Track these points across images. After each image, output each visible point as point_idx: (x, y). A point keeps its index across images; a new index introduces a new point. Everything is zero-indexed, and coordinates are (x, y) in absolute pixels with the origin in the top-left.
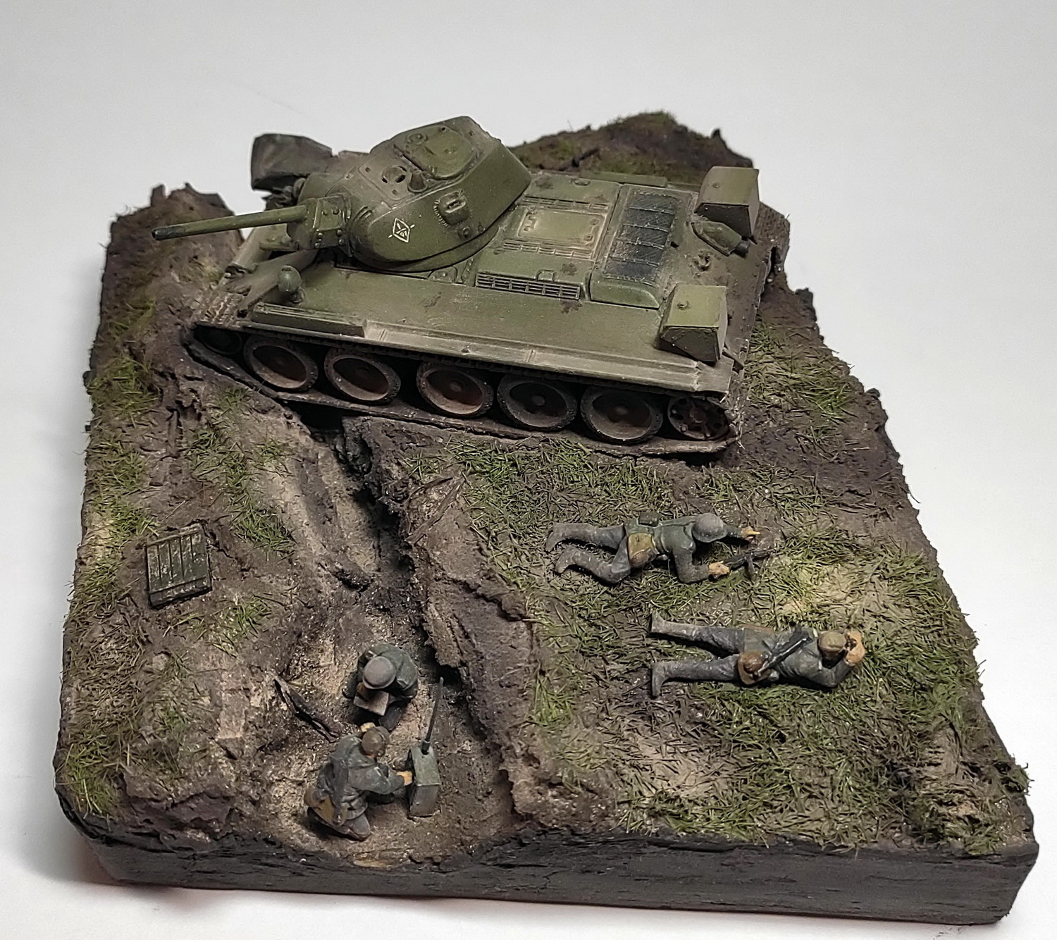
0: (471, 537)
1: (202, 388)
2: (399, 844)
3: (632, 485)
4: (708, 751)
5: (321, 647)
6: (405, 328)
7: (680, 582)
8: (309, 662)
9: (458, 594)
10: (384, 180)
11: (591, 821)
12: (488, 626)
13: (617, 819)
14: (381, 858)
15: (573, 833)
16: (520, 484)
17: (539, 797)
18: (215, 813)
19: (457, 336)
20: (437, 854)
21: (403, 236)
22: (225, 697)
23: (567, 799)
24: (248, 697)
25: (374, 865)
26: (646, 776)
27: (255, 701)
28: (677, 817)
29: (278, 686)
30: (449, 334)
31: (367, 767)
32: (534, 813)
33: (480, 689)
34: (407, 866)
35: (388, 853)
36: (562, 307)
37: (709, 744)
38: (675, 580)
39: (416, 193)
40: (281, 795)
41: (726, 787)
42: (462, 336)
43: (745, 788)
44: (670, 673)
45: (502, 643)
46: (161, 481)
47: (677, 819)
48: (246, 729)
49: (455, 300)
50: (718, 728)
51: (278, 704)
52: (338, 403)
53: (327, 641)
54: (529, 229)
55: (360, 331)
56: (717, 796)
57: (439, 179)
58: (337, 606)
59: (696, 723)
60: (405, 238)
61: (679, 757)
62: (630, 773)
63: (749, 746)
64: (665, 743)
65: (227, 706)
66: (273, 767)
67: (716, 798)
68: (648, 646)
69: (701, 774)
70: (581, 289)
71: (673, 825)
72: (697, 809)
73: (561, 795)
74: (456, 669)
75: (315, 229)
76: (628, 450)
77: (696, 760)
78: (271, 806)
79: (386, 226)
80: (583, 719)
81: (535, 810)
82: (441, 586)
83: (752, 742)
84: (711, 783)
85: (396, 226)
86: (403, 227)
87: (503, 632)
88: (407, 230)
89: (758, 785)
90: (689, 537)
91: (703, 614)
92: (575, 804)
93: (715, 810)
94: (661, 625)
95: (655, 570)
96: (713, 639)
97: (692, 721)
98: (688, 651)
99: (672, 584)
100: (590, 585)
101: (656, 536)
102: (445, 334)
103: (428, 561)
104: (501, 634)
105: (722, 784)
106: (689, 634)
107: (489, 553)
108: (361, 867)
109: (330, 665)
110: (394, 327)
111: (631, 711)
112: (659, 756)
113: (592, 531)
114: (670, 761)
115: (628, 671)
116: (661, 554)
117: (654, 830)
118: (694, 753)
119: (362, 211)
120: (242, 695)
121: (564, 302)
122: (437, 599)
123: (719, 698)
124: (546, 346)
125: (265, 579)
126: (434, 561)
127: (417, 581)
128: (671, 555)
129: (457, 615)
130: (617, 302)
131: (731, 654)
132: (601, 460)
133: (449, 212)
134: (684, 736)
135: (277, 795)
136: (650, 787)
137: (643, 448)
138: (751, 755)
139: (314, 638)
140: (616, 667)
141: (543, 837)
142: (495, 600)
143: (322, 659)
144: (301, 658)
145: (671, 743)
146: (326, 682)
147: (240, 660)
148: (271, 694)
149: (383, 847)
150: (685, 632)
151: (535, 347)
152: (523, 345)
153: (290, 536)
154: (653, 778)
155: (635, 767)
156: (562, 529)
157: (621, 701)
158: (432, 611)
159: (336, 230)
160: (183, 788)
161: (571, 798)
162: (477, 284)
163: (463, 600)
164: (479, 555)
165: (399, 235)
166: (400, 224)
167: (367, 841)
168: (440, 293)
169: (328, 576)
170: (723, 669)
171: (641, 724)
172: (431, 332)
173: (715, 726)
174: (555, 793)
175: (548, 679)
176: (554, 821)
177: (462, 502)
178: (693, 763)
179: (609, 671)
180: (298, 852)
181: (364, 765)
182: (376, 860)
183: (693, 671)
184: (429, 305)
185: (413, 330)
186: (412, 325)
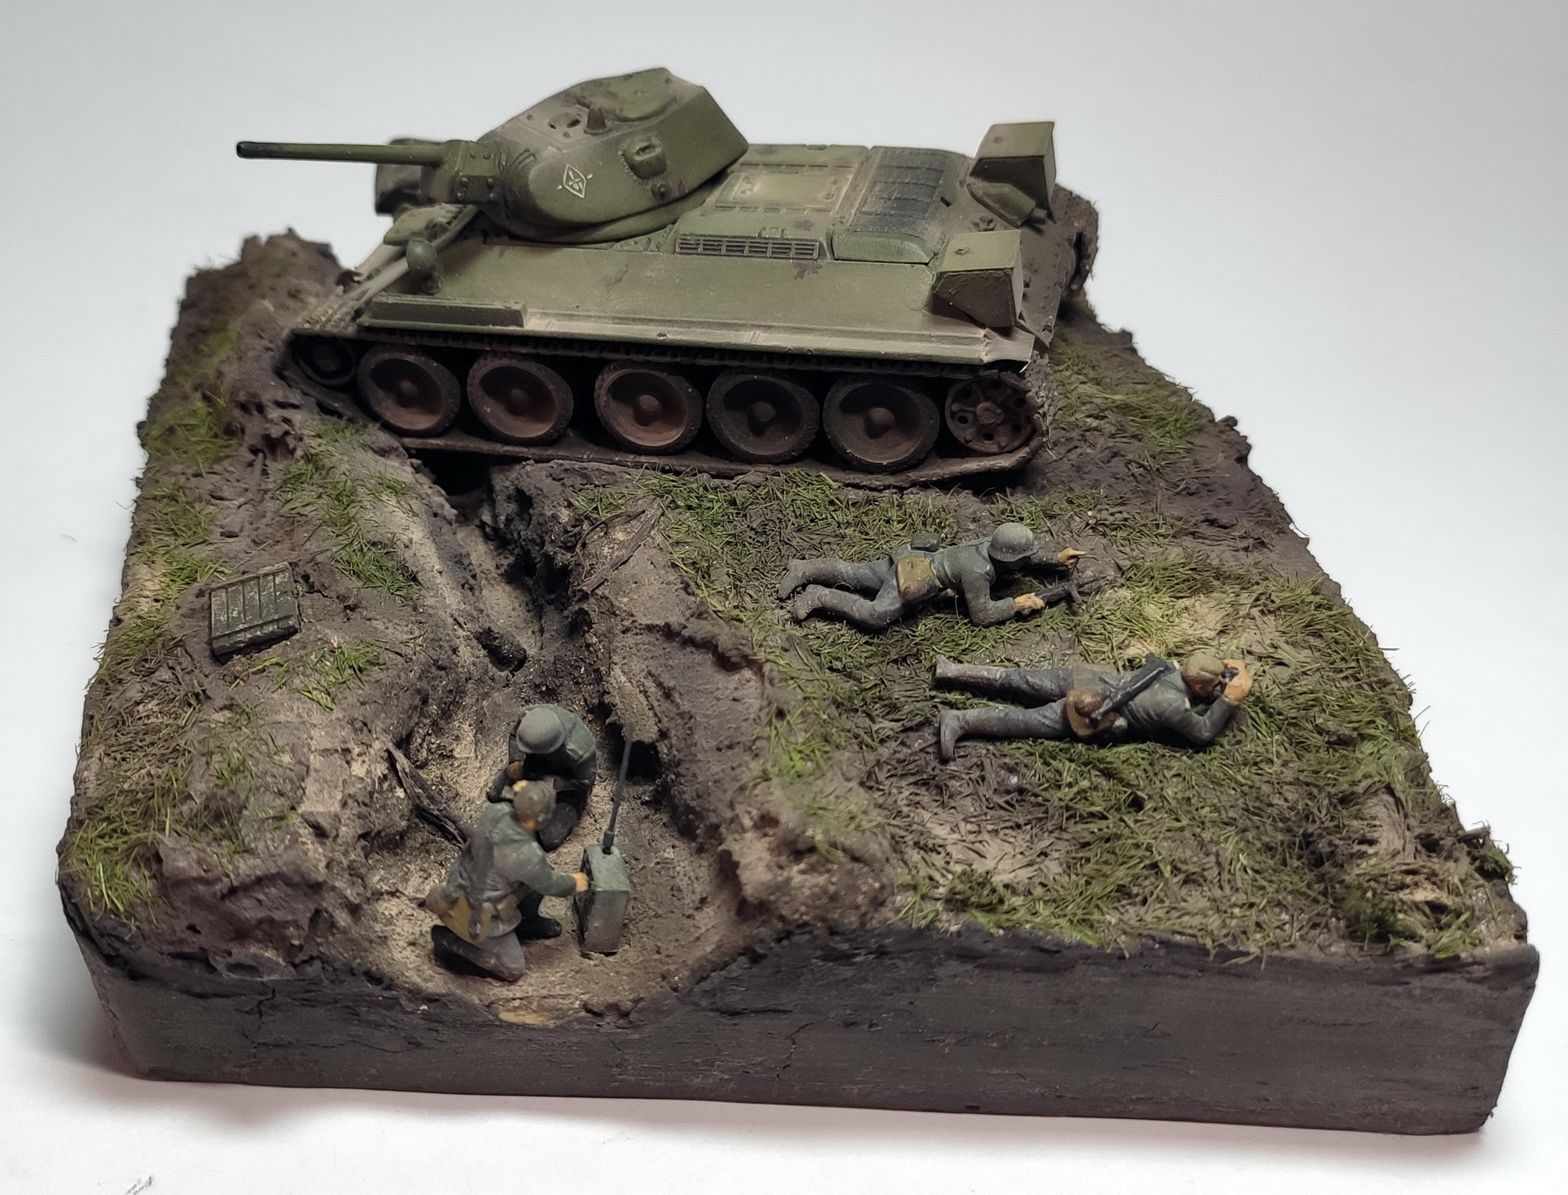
0: (672, 576)
1: (297, 417)
2: (570, 987)
3: (899, 522)
4: (1029, 827)
5: (456, 732)
6: (578, 316)
7: (973, 625)
8: (439, 745)
9: (654, 645)
10: (553, 127)
11: (857, 907)
12: (700, 681)
13: (898, 911)
14: (541, 1009)
15: (833, 932)
16: (741, 525)
17: (780, 872)
18: (293, 912)
19: (653, 320)
20: (625, 998)
21: (578, 189)
22: (315, 761)
23: (821, 874)
24: (348, 762)
25: (531, 1019)
26: (939, 860)
27: (358, 769)
28: (989, 908)
29: (391, 760)
30: (640, 319)
31: (520, 841)
32: (772, 898)
33: (689, 758)
34: (579, 1021)
35: (551, 1001)
36: (795, 272)
37: (1029, 817)
38: (965, 624)
39: (594, 134)
40: (394, 913)
41: (1060, 870)
42: (657, 321)
43: (1088, 869)
44: (967, 722)
45: (718, 700)
46: (236, 530)
47: (988, 911)
48: (344, 805)
49: (648, 274)
50: (1043, 793)
51: (392, 789)
52: (485, 447)
53: (466, 727)
54: (748, 193)
55: (516, 318)
56: (1045, 882)
57: (626, 120)
58: (480, 681)
59: (1008, 792)
60: (580, 191)
61: (986, 836)
62: (914, 856)
63: (1092, 815)
64: (963, 820)
65: (316, 771)
66: (382, 872)
67: (1044, 885)
68: (933, 698)
69: (1019, 857)
70: (821, 246)
71: (982, 919)
72: (1017, 901)
73: (812, 869)
74: (652, 746)
75: (458, 172)
76: (890, 480)
77: (1012, 840)
78: (378, 927)
79: (554, 174)
80: (841, 769)
81: (772, 894)
82: (630, 639)
83: (1093, 809)
84: (1036, 867)
85: (568, 175)
86: (576, 175)
87: (720, 686)
88: (582, 181)
89: (1106, 863)
90: (984, 558)
91: (1009, 660)
92: (834, 880)
93: (1045, 902)
94: (948, 669)
95: (937, 615)
96: (1027, 682)
97: (1002, 789)
98: (991, 703)
99: (963, 630)
100: (845, 633)
101: (936, 563)
102: (634, 320)
103: (612, 612)
104: (718, 689)
105: (1053, 867)
106: (991, 677)
107: (697, 591)
108: (511, 1025)
109: (468, 758)
110: (565, 315)
111: (912, 779)
112: (956, 836)
113: (845, 568)
114: (973, 843)
115: (906, 730)
116: (945, 588)
117: (954, 928)
118: (1007, 831)
119: (521, 154)
120: (337, 760)
121: (799, 265)
122: (624, 658)
123: (1041, 756)
124: (775, 324)
125: (379, 625)
126: (620, 608)
127: (595, 640)
128: (960, 590)
129: (653, 671)
130: (871, 259)
131: (1055, 701)
132: (853, 495)
133: (638, 158)
134: (991, 809)
135: (386, 913)
136: (944, 872)
137: (913, 475)
138: (1094, 827)
139: (446, 714)
140: (886, 726)
141: (785, 943)
142: (707, 645)
143: (458, 750)
144: (428, 738)
145: (973, 820)
146: (462, 781)
147: (338, 713)
148: (381, 769)
149: (544, 992)
150: (986, 674)
151: (759, 327)
152: (742, 325)
153: (415, 579)
154: (948, 863)
155: (921, 848)
156: (800, 568)
157: (896, 769)
158: (618, 677)
159: (486, 178)
160: (246, 867)
161: (828, 871)
162: (678, 250)
163: (661, 652)
164: (683, 595)
165: (571, 187)
166: (574, 172)
167: (521, 983)
168: (628, 266)
169: (468, 638)
170: (1045, 717)
171: (926, 797)
172: (615, 318)
173: (1037, 790)
174: (802, 866)
175: (788, 722)
176: (803, 909)
177: (659, 539)
178: (1006, 844)
179: (876, 732)
180: (416, 995)
181: (517, 837)
182: (535, 1012)
183: (1000, 719)
184: (613, 283)
185: (591, 317)
186: (589, 311)
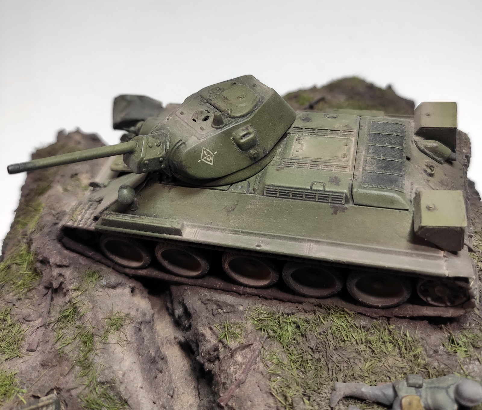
6: (212, 228)
10: (194, 120)
19: (252, 233)
21: (209, 160)
30: (246, 232)
36: (332, 211)
39: (217, 128)
42: (255, 234)
49: (249, 206)
52: (167, 277)
54: (300, 151)
55: (178, 232)
57: (234, 117)
60: (210, 161)
70: (346, 196)
75: (143, 158)
76: (382, 312)
79: (195, 153)
85: (204, 154)
86: (209, 153)
88: (212, 156)
90: (452, 399)
101: (423, 398)
102: (242, 232)
110: (204, 227)
119: (177, 143)
121: (334, 207)
124: (321, 240)
130: (375, 205)
133: (243, 141)
137: (396, 311)
151: (312, 241)
152: (303, 240)
156: (342, 388)
162: (265, 194)
165: (206, 160)
166: (207, 152)
168: (238, 201)
172: (231, 231)
184: (230, 211)
185: (219, 229)
186: (217, 225)
